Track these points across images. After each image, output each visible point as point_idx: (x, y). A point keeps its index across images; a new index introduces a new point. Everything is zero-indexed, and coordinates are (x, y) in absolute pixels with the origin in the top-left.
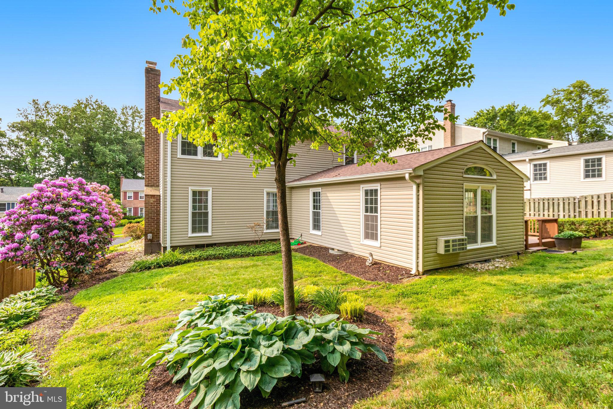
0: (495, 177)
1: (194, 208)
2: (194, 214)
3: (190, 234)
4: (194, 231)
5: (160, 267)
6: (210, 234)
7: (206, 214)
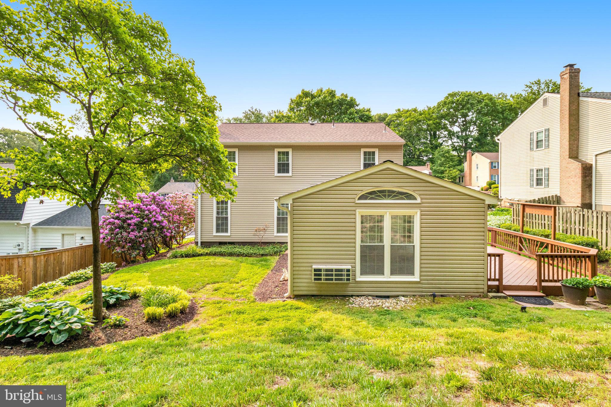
0: (419, 201)
1: (218, 213)
2: (218, 218)
3: (215, 234)
4: (218, 231)
5: (183, 257)
6: (229, 234)
7: (227, 218)
